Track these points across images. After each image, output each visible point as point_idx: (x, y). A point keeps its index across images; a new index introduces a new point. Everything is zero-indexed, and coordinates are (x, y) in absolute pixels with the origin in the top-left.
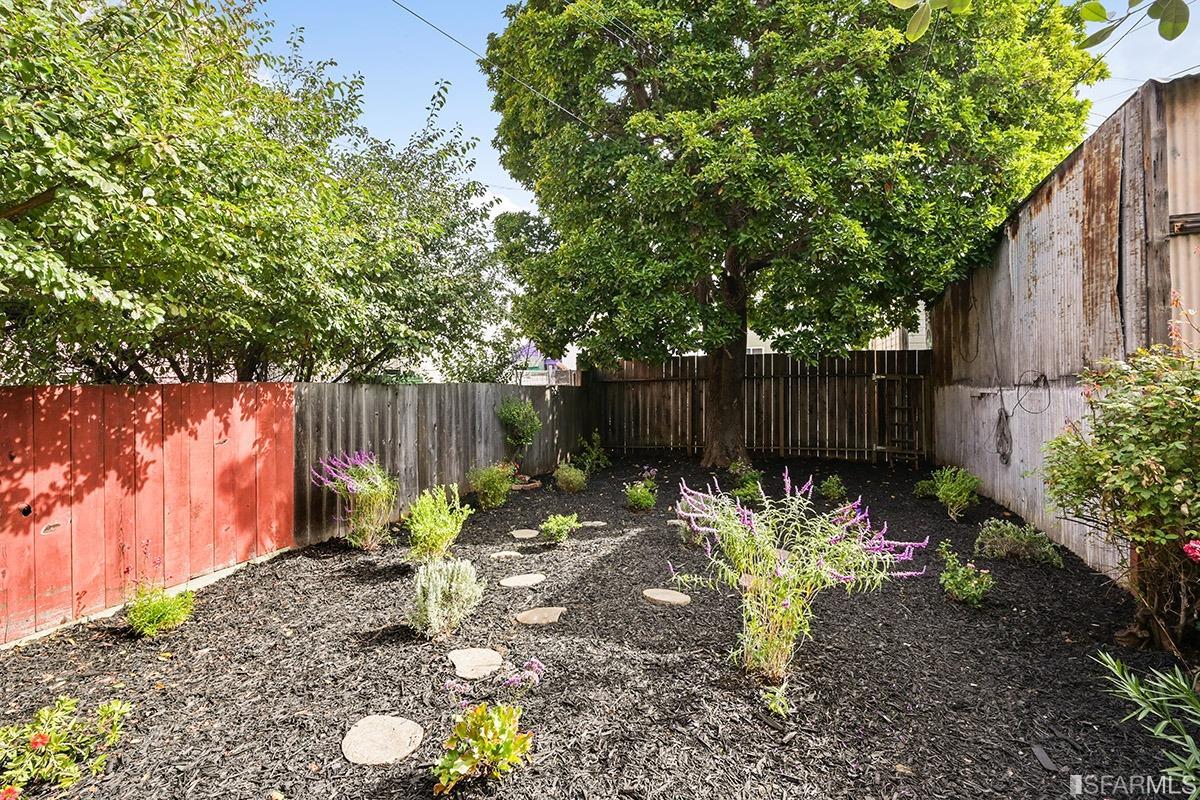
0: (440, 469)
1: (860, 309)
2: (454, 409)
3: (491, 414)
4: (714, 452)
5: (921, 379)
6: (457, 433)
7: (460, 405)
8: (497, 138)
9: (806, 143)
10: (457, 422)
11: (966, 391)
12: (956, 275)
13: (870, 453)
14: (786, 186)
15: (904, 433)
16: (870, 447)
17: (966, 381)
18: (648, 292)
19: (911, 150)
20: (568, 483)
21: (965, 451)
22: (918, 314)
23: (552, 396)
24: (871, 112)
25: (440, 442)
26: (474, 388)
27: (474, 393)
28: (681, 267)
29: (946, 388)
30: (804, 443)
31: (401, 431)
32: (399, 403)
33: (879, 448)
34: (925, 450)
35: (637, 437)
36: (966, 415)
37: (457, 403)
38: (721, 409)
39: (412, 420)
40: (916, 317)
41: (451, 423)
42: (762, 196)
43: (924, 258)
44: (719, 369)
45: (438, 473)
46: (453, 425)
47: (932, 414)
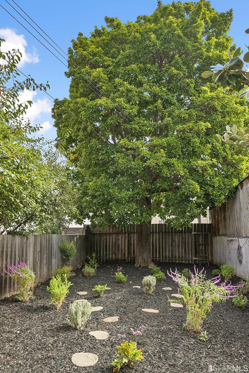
0: (40, 269)
1: (196, 211)
2: (45, 245)
3: (57, 246)
4: (140, 261)
5: (208, 234)
6: (46, 254)
7: (47, 243)
8: (57, 138)
9: (179, 155)
10: (46, 250)
11: (225, 239)
12: (225, 201)
13: (192, 260)
14: (174, 169)
15: (203, 253)
16: (192, 258)
17: (225, 235)
18: (124, 202)
19: (213, 161)
20: (89, 273)
21: (225, 259)
22: (207, 211)
23: (77, 239)
24: (199, 147)
25: (41, 258)
26: (52, 236)
27: (52, 238)
28: (135, 193)
29: (217, 237)
30: (169, 257)
31: (28, 254)
32: (28, 242)
33: (195, 258)
34: (210, 259)
35: (106, 255)
36: (226, 247)
37: (46, 242)
38: (142, 245)
39: (32, 249)
40: (206, 212)
41: (44, 251)
42: (166, 172)
43: (215, 195)
44: (141, 230)
45: (40, 270)
46: (45, 251)
47: (212, 246)
